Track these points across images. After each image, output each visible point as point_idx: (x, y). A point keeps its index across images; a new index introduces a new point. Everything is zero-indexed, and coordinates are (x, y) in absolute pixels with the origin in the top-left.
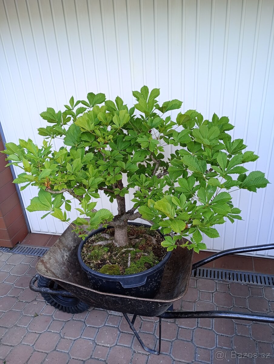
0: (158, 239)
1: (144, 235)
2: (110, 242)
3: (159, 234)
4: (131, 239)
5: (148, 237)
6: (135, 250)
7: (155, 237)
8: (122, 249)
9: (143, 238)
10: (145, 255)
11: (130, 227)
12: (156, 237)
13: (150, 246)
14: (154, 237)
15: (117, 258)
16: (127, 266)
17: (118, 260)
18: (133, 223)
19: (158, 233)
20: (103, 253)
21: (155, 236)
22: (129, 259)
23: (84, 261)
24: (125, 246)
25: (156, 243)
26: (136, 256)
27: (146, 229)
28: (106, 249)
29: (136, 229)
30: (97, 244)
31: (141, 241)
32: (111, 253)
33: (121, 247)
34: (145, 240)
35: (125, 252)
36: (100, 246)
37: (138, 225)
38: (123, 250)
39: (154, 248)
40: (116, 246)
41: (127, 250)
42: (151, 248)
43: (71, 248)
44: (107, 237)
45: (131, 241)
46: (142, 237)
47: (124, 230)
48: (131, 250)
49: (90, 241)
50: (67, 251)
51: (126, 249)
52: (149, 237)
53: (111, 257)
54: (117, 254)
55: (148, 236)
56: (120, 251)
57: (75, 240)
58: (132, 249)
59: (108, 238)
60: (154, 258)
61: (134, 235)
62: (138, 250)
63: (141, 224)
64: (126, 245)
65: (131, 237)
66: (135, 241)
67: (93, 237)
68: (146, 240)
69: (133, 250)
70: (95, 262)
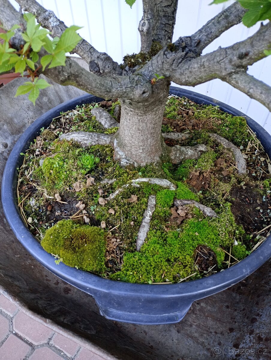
0: (251, 157)
1: (214, 137)
2: (105, 140)
3: (258, 142)
4: (170, 143)
5: (224, 148)
6: (173, 188)
7: (244, 149)
8: (134, 176)
9: (209, 148)
10: (203, 216)
11: (180, 104)
12: (248, 149)
13: (225, 182)
14: (242, 147)
15: (109, 205)
16: (136, 242)
17: (112, 211)
18: (191, 93)
19: (254, 136)
20: (75, 174)
21: (245, 146)
22: (147, 219)
23: (20, 180)
24: (146, 167)
25: (244, 172)
26: (173, 210)
27: (222, 119)
28: (88, 160)
29: (194, 110)
30: (69, 139)
31: (199, 157)
32: (98, 179)
33: (132, 167)
34: (212, 155)
35: (139, 189)
36: (76, 145)
37: (202, 101)
38: (137, 182)
39: (236, 190)
40: (119, 161)
41: (148, 184)
42: (226, 187)
43: (24, 126)
44: (103, 123)
45: (170, 152)
46: (206, 143)
47: (150, 117)
48: (161, 187)
49: (63, 120)
50: (6, 134)
51: (145, 180)
52: (229, 150)
53: (91, 193)
54: (112, 188)
55: (224, 143)
56: (125, 183)
57: (41, 107)
58: (165, 183)
59: (106, 126)
60: (229, 232)
61: (182, 131)
62: (184, 188)
63: (211, 100)
64: (151, 164)
65: (174, 136)
66: (182, 153)
67: (75, 112)
68: (217, 158)
69: (168, 188)
70: (45, 194)
